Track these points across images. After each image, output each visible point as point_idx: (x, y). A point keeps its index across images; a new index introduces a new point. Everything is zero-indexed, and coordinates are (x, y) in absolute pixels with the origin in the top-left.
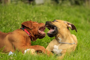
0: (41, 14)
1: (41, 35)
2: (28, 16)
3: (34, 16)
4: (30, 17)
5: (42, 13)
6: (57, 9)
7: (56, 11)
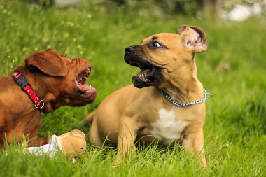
0: (67, 35)
1: (83, 95)
2: (26, 39)
3: (45, 40)
4: (34, 41)
5: (71, 31)
6: (116, 22)
7: (114, 27)
